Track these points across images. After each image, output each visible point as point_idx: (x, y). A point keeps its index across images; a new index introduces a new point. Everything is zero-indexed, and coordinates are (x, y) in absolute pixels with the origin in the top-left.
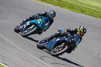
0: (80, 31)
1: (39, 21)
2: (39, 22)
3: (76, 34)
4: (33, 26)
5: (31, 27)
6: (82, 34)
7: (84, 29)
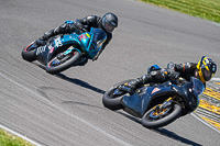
0: (204, 69)
1: (85, 38)
2: (84, 41)
3: (194, 75)
4: (71, 48)
5: (67, 52)
6: (207, 75)
7: (212, 65)
